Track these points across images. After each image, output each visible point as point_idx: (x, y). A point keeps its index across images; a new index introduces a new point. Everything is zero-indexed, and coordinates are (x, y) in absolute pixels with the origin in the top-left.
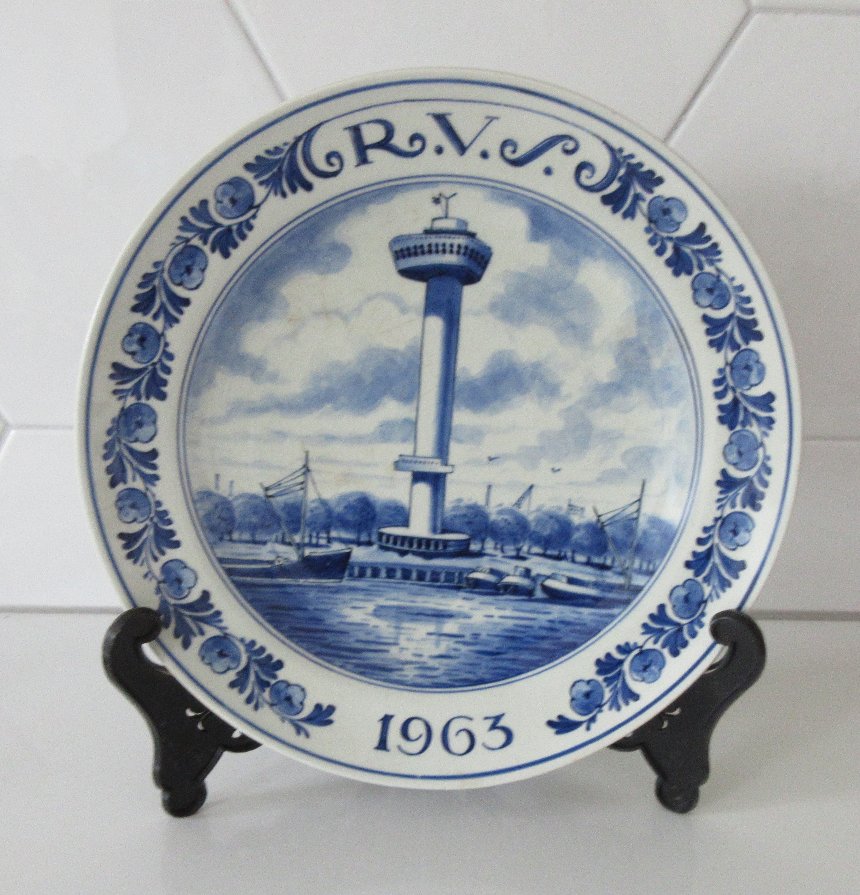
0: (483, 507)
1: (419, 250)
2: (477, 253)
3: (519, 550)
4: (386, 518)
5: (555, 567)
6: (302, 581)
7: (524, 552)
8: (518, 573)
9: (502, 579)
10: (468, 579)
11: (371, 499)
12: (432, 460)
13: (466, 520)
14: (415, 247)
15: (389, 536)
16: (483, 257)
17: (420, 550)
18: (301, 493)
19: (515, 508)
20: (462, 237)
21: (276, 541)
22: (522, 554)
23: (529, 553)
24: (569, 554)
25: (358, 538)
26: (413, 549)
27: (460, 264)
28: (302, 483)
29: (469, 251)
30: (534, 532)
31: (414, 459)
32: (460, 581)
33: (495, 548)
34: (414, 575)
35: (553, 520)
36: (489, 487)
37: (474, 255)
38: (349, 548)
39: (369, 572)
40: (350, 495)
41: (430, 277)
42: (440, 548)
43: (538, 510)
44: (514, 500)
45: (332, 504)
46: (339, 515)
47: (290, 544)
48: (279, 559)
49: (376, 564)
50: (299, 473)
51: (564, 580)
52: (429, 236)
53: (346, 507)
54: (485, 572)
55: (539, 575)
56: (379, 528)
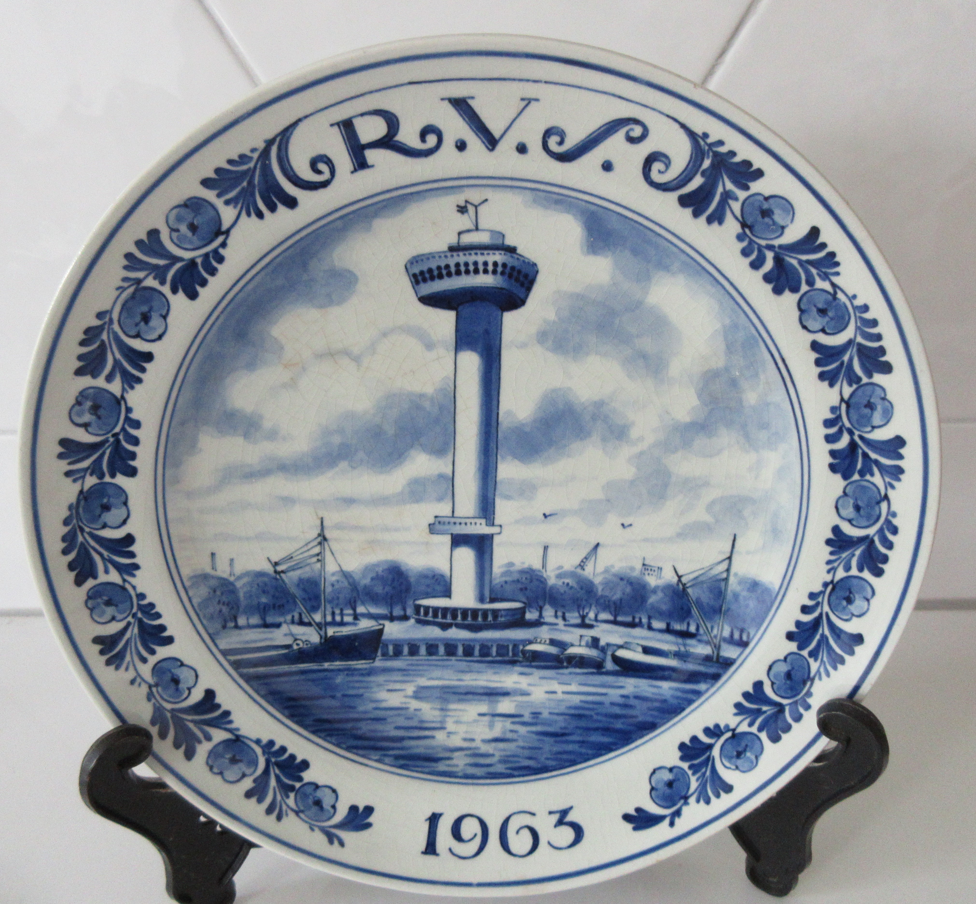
0: (539, 571)
1: (444, 272)
2: (519, 272)
3: (583, 617)
4: (423, 588)
5: (629, 636)
6: (326, 665)
7: (590, 620)
8: (583, 643)
9: (565, 650)
10: (524, 652)
11: (403, 568)
12: (473, 521)
13: (520, 586)
14: (439, 268)
15: (427, 608)
16: (526, 276)
17: (466, 622)
18: (318, 565)
19: (579, 571)
20: (497, 252)
21: (293, 622)
22: (587, 621)
23: (596, 620)
24: (645, 620)
25: (391, 613)
26: (457, 622)
27: (499, 286)
28: (318, 555)
29: (508, 271)
30: (602, 596)
31: (453, 520)
32: (514, 655)
33: (556, 616)
34: (460, 650)
35: (625, 582)
36: (546, 548)
37: (515, 274)
38: (380, 624)
39: (406, 650)
40: (377, 565)
41: (461, 304)
42: (490, 618)
43: (606, 571)
44: (577, 561)
45: (357, 577)
46: (365, 586)
47: (309, 624)
48: (298, 642)
49: (414, 640)
50: (315, 543)
51: (640, 649)
52: (455, 254)
53: (372, 579)
54: (544, 643)
55: (608, 645)
56: (414, 600)
